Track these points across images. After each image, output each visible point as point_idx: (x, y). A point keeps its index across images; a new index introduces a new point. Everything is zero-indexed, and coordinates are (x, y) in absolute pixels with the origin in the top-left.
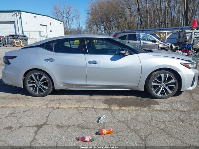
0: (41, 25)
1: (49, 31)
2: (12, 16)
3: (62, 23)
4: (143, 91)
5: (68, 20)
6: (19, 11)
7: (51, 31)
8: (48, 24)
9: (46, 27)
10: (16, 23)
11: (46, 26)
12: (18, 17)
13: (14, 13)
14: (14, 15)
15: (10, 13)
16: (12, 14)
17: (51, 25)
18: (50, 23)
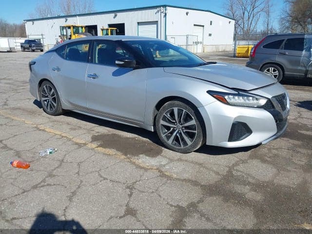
0: (195, 25)
1: (207, 35)
2: (156, 13)
3: (233, 22)
4: (152, 132)
5: (252, 16)
6: (165, 6)
7: (210, 35)
8: (207, 25)
9: (202, 28)
10: (159, 23)
11: (203, 26)
12: (163, 15)
13: (158, 9)
14: (158, 12)
15: (153, 10)
16: (155, 10)
17: (211, 24)
18: (211, 22)
